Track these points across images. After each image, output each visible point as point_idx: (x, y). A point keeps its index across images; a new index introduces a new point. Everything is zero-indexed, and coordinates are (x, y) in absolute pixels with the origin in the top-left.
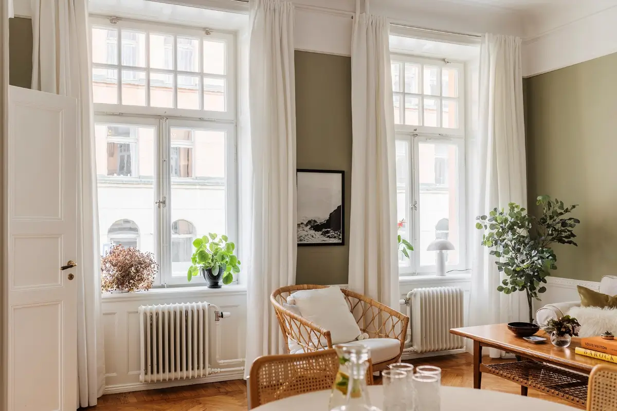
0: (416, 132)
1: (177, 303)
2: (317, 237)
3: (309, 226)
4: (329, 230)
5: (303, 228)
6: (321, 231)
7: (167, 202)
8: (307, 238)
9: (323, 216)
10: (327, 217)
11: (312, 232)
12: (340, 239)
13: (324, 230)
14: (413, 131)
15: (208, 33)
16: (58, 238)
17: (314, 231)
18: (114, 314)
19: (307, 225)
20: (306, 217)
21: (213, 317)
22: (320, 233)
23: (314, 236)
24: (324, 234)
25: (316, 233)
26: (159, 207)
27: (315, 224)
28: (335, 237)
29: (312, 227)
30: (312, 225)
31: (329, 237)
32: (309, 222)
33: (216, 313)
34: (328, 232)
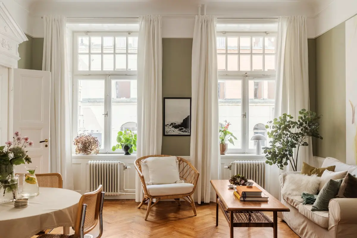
0: (246, 75)
1: (103, 161)
2: (176, 132)
3: (172, 126)
4: (183, 128)
5: (168, 127)
6: (178, 128)
7: (109, 114)
8: (170, 132)
9: (179, 121)
10: (182, 121)
11: (173, 129)
12: (189, 133)
13: (180, 128)
14: (245, 74)
15: (129, 34)
16: (41, 130)
17: (174, 129)
18: (80, 164)
19: (170, 125)
20: (170, 121)
21: (122, 168)
22: (178, 129)
23: (174, 131)
24: (180, 130)
25: (176, 129)
26: (105, 116)
27: (175, 125)
28: (186, 132)
29: (173, 126)
30: (173, 125)
31: (182, 131)
32: (172, 124)
33: (124, 166)
34: (182, 129)
